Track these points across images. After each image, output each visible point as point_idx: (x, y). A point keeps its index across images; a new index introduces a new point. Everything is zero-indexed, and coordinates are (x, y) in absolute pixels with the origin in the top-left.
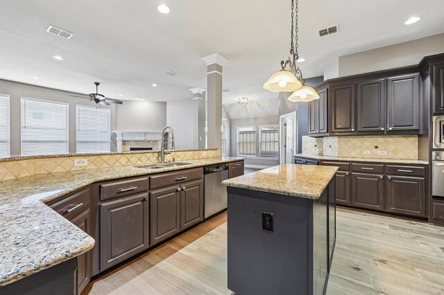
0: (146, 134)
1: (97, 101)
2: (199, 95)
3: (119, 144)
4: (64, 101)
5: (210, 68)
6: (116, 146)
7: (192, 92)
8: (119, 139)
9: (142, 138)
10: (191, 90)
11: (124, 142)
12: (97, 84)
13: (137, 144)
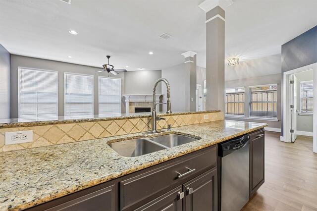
0: (146, 96)
1: (109, 70)
2: (190, 58)
3: (127, 105)
4: (90, 74)
5: (209, 14)
6: (125, 106)
7: (184, 56)
8: (127, 100)
9: (143, 100)
10: (182, 54)
11: (131, 103)
12: (108, 57)
13: (139, 105)
